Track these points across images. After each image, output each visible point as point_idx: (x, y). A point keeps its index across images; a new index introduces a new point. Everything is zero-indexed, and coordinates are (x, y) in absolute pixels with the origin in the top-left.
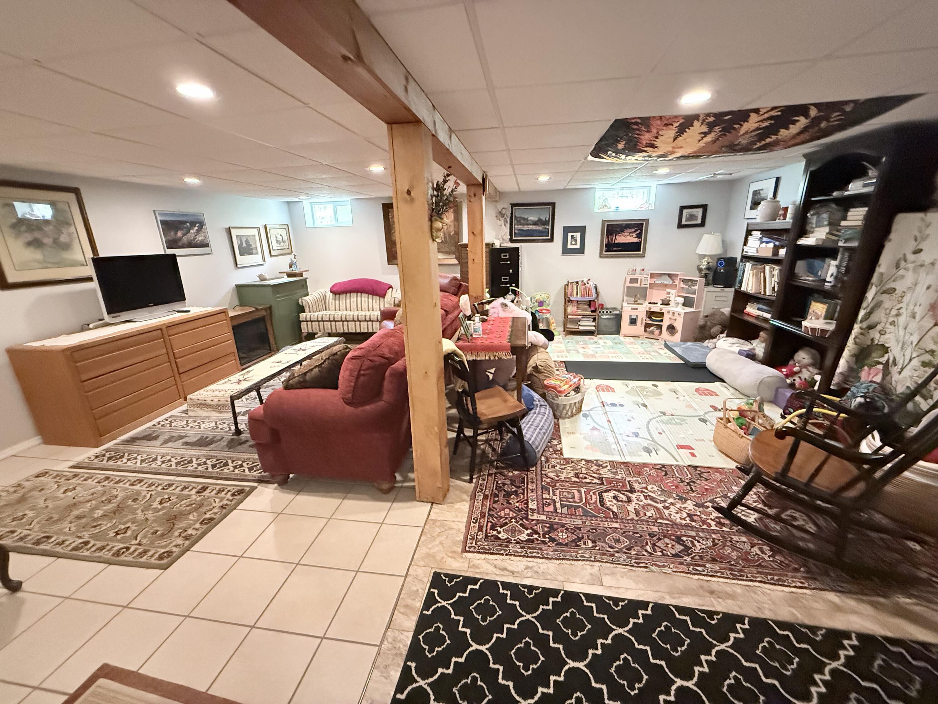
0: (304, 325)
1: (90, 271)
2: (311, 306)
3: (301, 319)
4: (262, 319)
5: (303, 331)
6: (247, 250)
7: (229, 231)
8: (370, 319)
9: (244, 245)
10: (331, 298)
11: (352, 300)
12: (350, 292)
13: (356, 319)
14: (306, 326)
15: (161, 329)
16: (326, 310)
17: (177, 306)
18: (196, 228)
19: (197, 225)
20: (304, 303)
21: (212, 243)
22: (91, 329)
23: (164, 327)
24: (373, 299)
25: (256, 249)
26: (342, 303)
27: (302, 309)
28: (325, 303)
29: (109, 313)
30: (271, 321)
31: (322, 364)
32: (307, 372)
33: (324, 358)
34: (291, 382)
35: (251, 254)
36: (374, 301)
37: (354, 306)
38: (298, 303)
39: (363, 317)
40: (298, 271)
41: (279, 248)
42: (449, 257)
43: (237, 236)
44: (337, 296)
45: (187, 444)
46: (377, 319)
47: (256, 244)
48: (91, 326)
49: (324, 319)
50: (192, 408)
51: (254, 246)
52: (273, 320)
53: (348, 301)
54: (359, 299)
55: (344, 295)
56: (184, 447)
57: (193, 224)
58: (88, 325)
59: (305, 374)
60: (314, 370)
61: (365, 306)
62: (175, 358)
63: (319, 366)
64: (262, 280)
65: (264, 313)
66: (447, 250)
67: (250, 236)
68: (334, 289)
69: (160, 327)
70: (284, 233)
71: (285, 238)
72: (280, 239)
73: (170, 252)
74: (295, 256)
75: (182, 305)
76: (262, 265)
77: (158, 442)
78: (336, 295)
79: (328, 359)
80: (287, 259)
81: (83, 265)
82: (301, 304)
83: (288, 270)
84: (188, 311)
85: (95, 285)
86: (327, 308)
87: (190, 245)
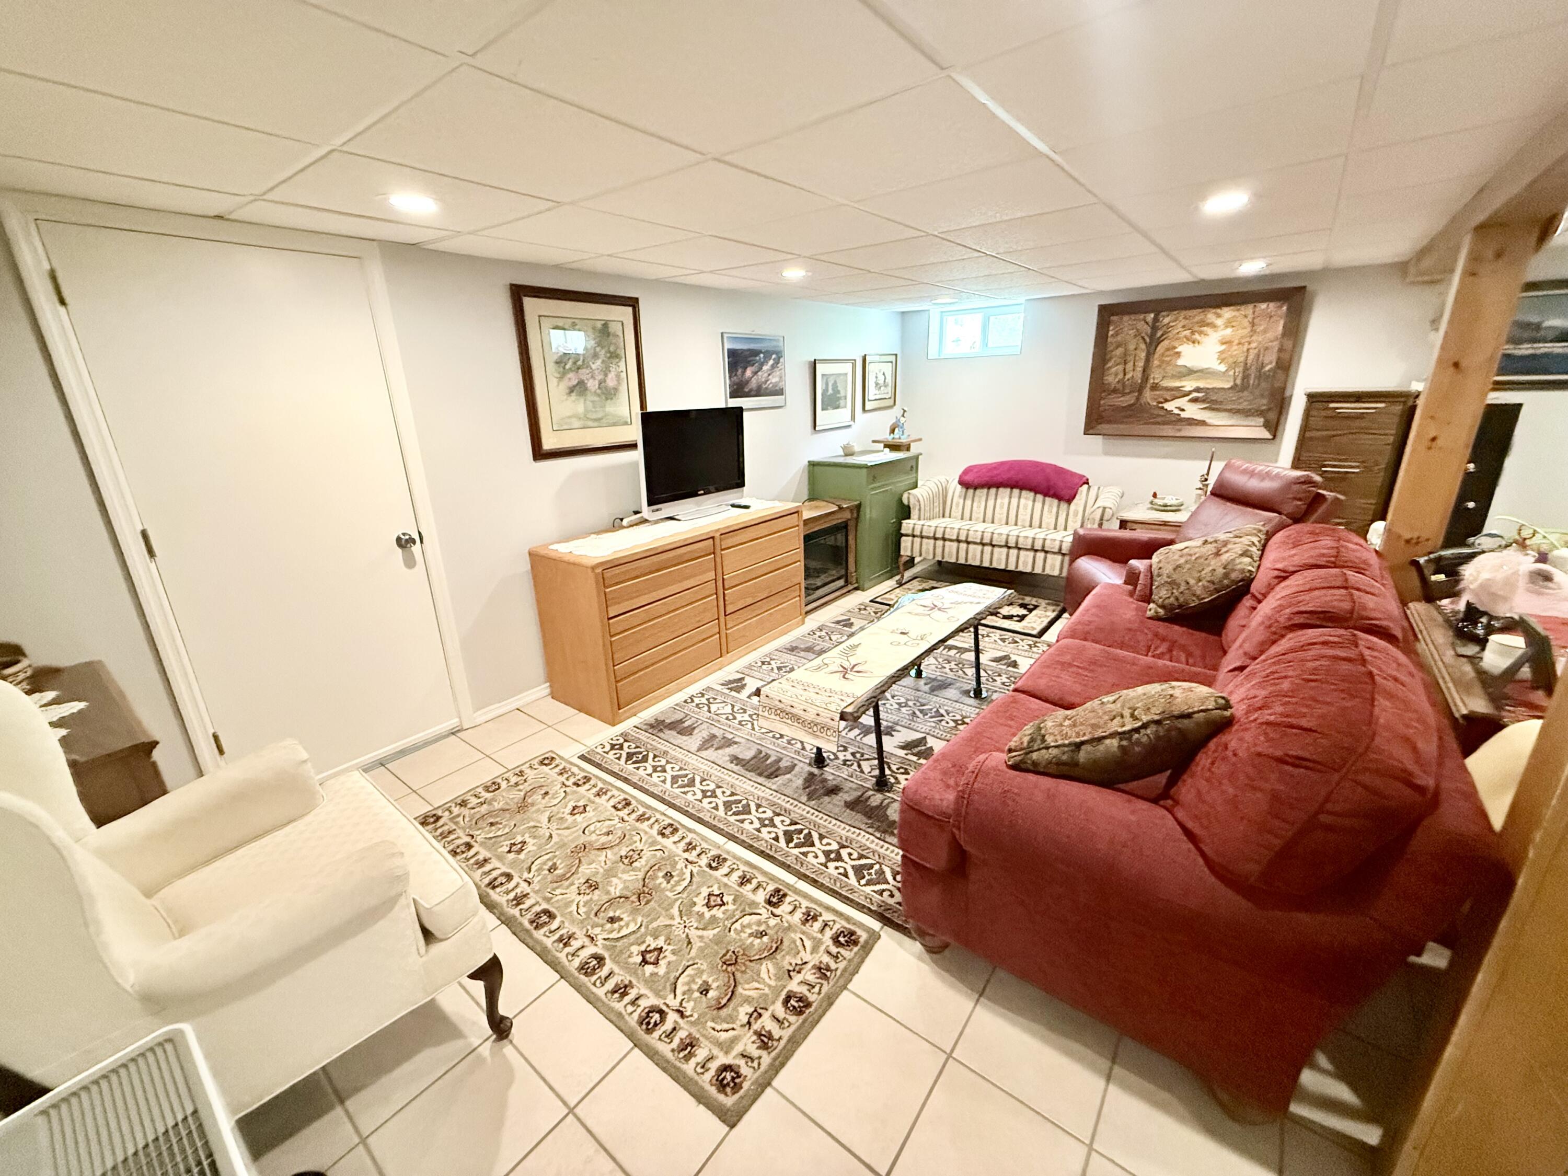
0: (906, 542)
1: (635, 433)
2: (922, 506)
3: (903, 531)
4: (843, 528)
5: (902, 553)
6: (833, 402)
7: (814, 365)
8: (1043, 546)
9: (830, 391)
10: (957, 494)
11: (999, 501)
12: (998, 485)
13: (1012, 543)
14: (909, 544)
15: (713, 538)
16: (943, 516)
17: (731, 496)
18: (771, 362)
19: (774, 356)
20: (912, 502)
21: (788, 390)
22: (624, 527)
23: (717, 535)
24: (1044, 504)
25: (845, 398)
26: (979, 507)
27: (905, 512)
28: (945, 503)
29: (651, 503)
30: (856, 531)
31: (1137, 730)
32: (1083, 743)
33: (1145, 718)
34: (1035, 756)
35: (838, 407)
36: (1046, 507)
37: (1001, 514)
38: (900, 501)
39: (1029, 542)
40: (904, 440)
41: (878, 397)
42: (1245, 423)
43: (823, 375)
44: (971, 491)
45: (735, 759)
46: (1060, 549)
47: (846, 391)
48: (625, 522)
49: (947, 536)
50: (766, 714)
51: (842, 394)
52: (859, 532)
53: (991, 503)
54: (1014, 501)
55: (985, 491)
56: (732, 766)
57: (768, 354)
58: (622, 520)
59: (1078, 746)
60: (1108, 741)
61: (1024, 516)
62: (724, 589)
63: (1121, 735)
64: (846, 455)
65: (847, 515)
66: (1245, 405)
67: (840, 374)
68: (968, 478)
69: (712, 535)
70: (888, 369)
71: (889, 380)
72: (881, 382)
73: (734, 403)
74: (905, 411)
75: (739, 495)
76: (849, 426)
77: (693, 742)
78: (967, 488)
79: (1158, 722)
80: (889, 417)
81: (626, 423)
82: (905, 502)
83: (889, 438)
84: (746, 507)
85: (638, 456)
86: (947, 513)
87: (758, 393)
